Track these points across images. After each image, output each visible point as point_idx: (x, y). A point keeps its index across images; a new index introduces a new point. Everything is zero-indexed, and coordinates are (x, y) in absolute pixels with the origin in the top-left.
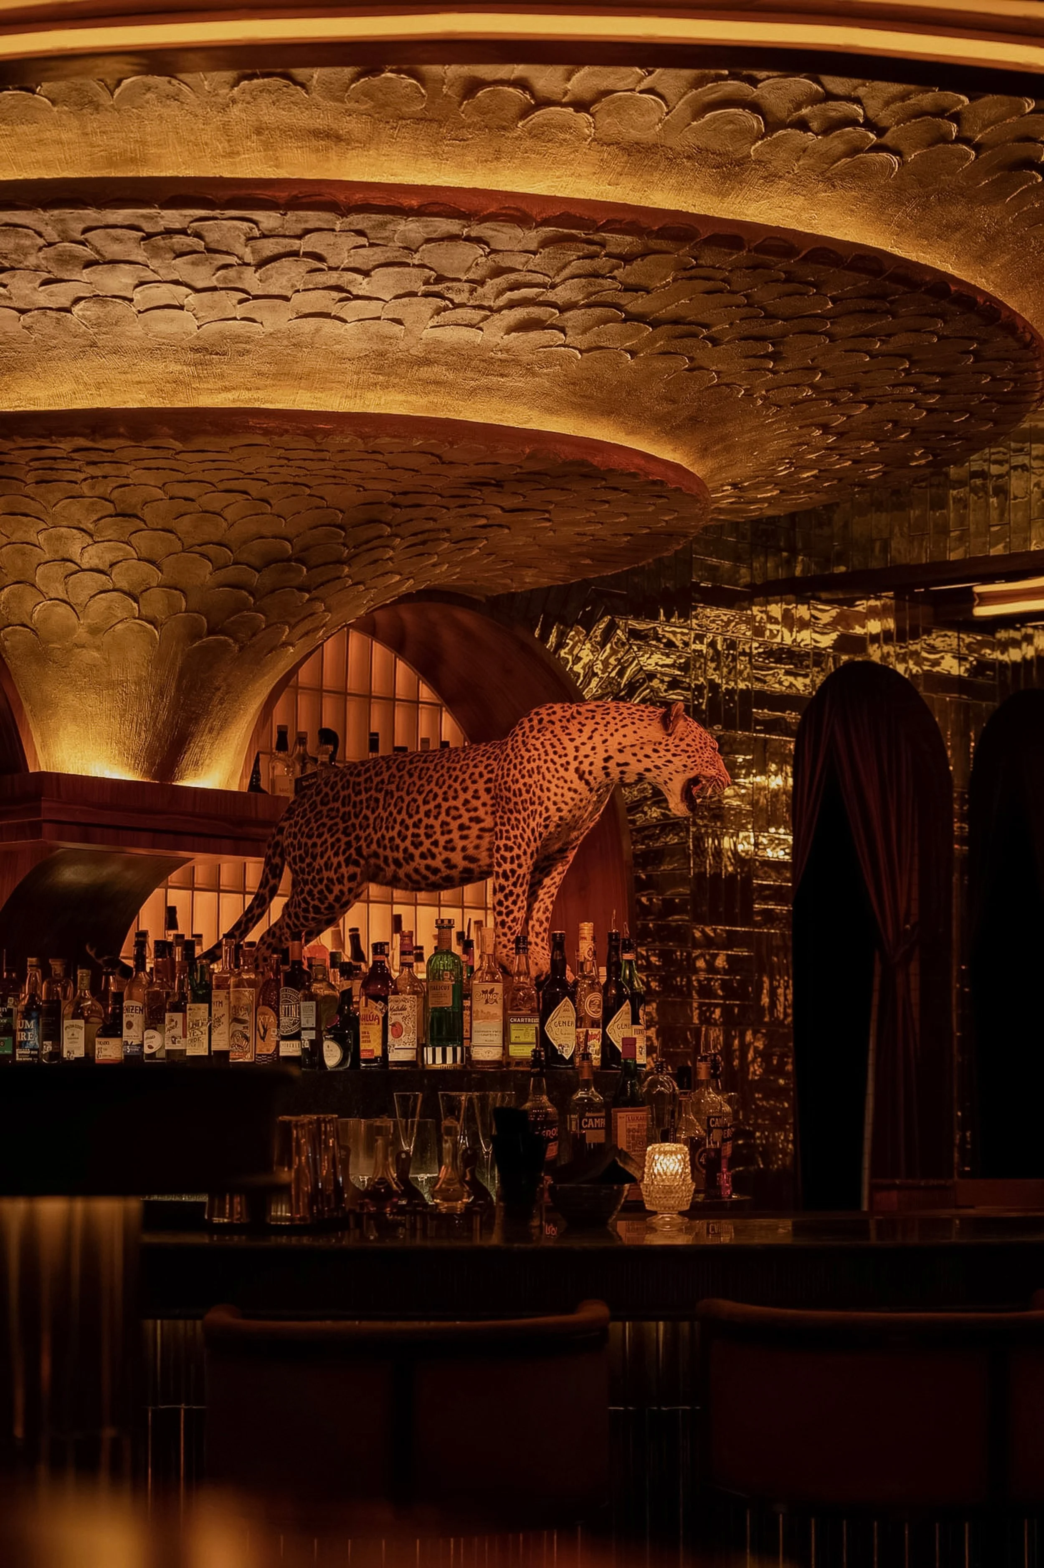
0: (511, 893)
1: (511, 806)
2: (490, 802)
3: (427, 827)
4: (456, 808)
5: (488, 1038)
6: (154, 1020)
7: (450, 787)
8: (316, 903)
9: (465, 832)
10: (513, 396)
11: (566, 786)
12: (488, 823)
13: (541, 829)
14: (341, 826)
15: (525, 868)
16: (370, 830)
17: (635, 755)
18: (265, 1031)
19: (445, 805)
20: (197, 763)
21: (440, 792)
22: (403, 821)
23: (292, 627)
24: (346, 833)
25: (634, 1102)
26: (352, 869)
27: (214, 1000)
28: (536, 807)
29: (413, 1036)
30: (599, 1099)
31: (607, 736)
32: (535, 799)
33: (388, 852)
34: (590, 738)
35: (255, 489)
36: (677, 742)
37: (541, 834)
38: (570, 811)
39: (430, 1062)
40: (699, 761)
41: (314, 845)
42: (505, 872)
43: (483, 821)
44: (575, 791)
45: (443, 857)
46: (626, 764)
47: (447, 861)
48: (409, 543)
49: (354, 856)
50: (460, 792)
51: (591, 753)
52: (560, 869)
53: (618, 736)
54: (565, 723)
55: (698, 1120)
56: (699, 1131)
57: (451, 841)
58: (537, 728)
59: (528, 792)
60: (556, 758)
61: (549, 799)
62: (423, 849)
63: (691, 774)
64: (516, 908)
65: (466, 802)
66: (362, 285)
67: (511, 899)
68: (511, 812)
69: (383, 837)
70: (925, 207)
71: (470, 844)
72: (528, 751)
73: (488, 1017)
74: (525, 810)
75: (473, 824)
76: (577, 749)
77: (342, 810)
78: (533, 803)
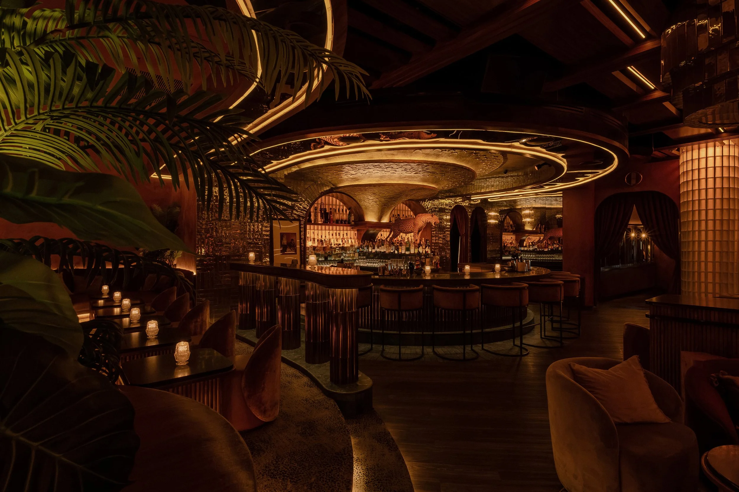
0: (415, 234)
2: (413, 224)
5: (413, 250)
6: (378, 248)
8: (395, 235)
9: (411, 227)
10: (415, 180)
12: (413, 226)
13: (419, 227)
14: (399, 226)
15: (417, 231)
16: (402, 226)
18: (389, 249)
19: (410, 223)
20: (383, 219)
21: (410, 221)
22: (405, 225)
25: (428, 258)
26: (400, 230)
29: (405, 250)
33: (404, 229)
34: (425, 217)
35: (388, 191)
36: (433, 218)
38: (422, 225)
39: (406, 253)
41: (395, 228)
42: (415, 232)
44: (422, 223)
46: (428, 220)
47: (409, 230)
48: (406, 195)
52: (421, 232)
56: (436, 260)
57: (409, 228)
59: (417, 223)
60: (420, 220)
61: (419, 224)
62: (407, 228)
63: (435, 221)
64: (416, 236)
66: (397, 170)
69: (404, 227)
70: (461, 158)
71: (411, 229)
72: (417, 219)
73: (413, 248)
74: (417, 225)
76: (422, 219)
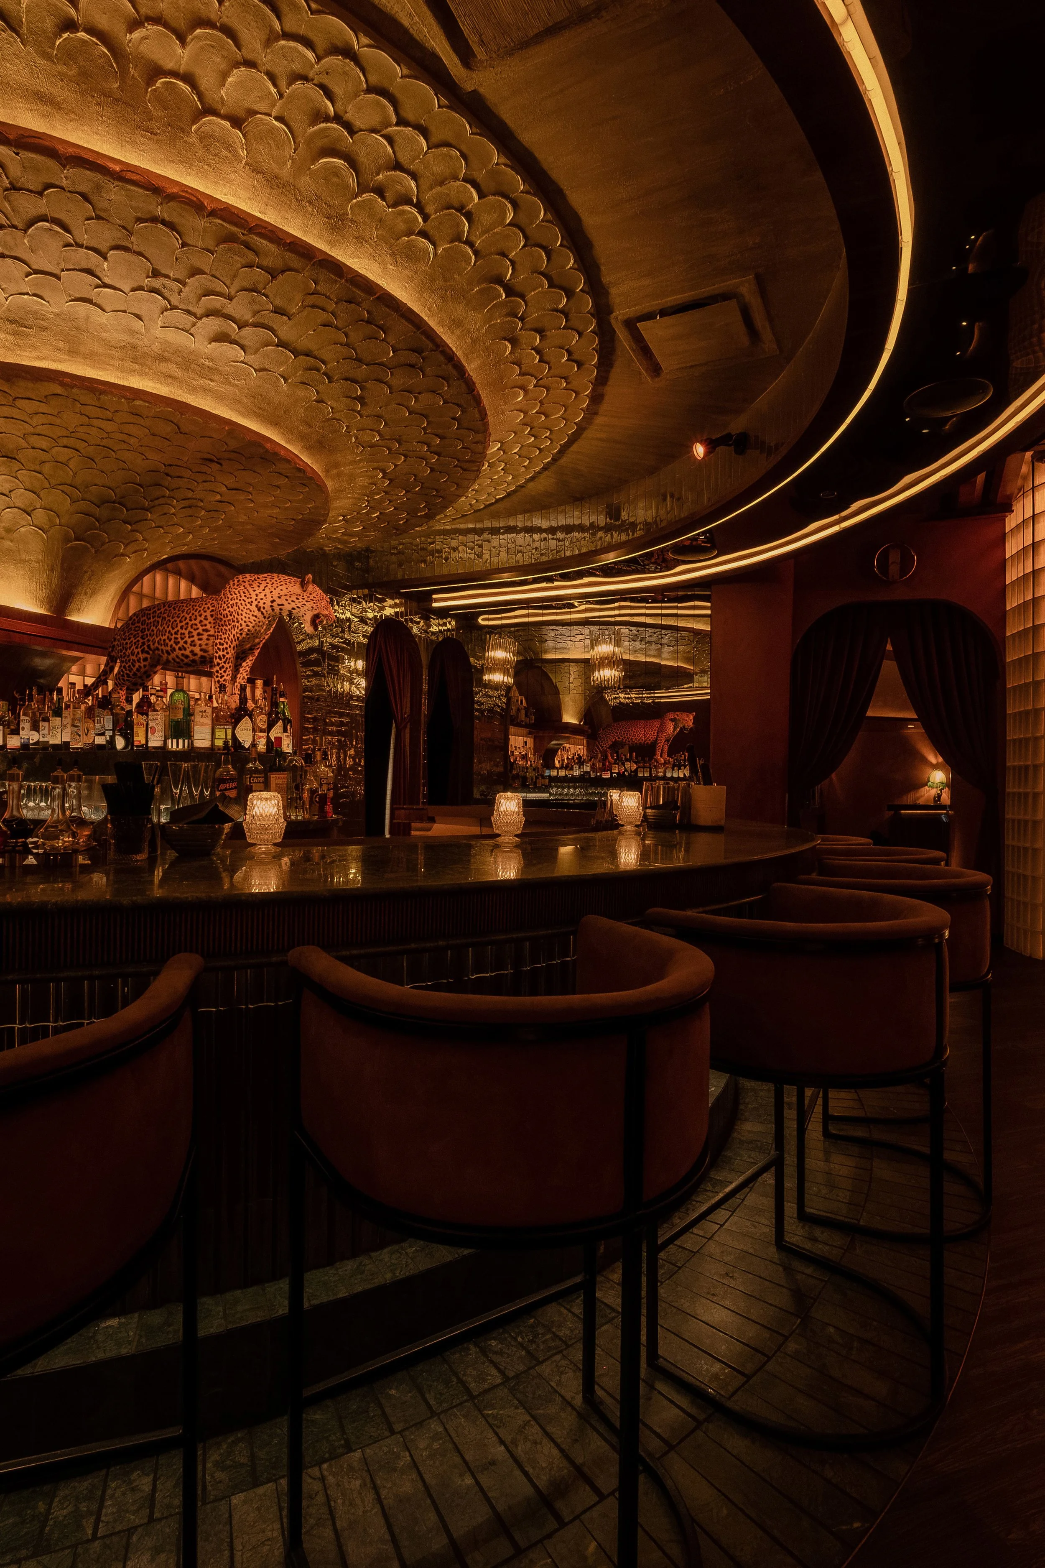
0: (223, 667)
1: (223, 622)
2: (213, 622)
3: (181, 634)
4: (196, 625)
5: (203, 735)
6: (35, 726)
7: (193, 614)
8: (128, 672)
9: (200, 637)
11: (251, 614)
12: (212, 633)
13: (238, 635)
14: (141, 634)
15: (230, 654)
16: (155, 636)
17: (287, 600)
18: (88, 731)
19: (190, 623)
20: (79, 610)
21: (188, 617)
22: (170, 631)
23: (126, 546)
24: (142, 638)
25: (280, 769)
26: (145, 655)
27: (63, 715)
28: (235, 623)
29: (162, 734)
30: (261, 767)
31: (272, 589)
32: (235, 619)
33: (163, 647)
34: (264, 590)
36: (308, 595)
37: (238, 638)
38: (253, 627)
39: (170, 747)
40: (319, 606)
41: (127, 643)
42: (219, 656)
43: (209, 631)
44: (256, 617)
45: (190, 649)
46: (283, 605)
47: (192, 651)
48: (183, 506)
49: (146, 649)
50: (198, 617)
51: (264, 598)
52: (251, 658)
53: (278, 590)
54: (251, 582)
55: (316, 780)
56: (315, 785)
57: (193, 641)
58: (236, 584)
59: (231, 615)
60: (245, 599)
61: (242, 620)
62: (180, 645)
63: (316, 612)
64: (225, 675)
65: (201, 621)
67: (223, 670)
68: (223, 626)
69: (160, 639)
70: (444, 299)
71: (203, 642)
72: (231, 595)
73: (202, 724)
74: (230, 625)
75: (204, 633)
76: (257, 595)
77: (141, 627)
78: (233, 621)
